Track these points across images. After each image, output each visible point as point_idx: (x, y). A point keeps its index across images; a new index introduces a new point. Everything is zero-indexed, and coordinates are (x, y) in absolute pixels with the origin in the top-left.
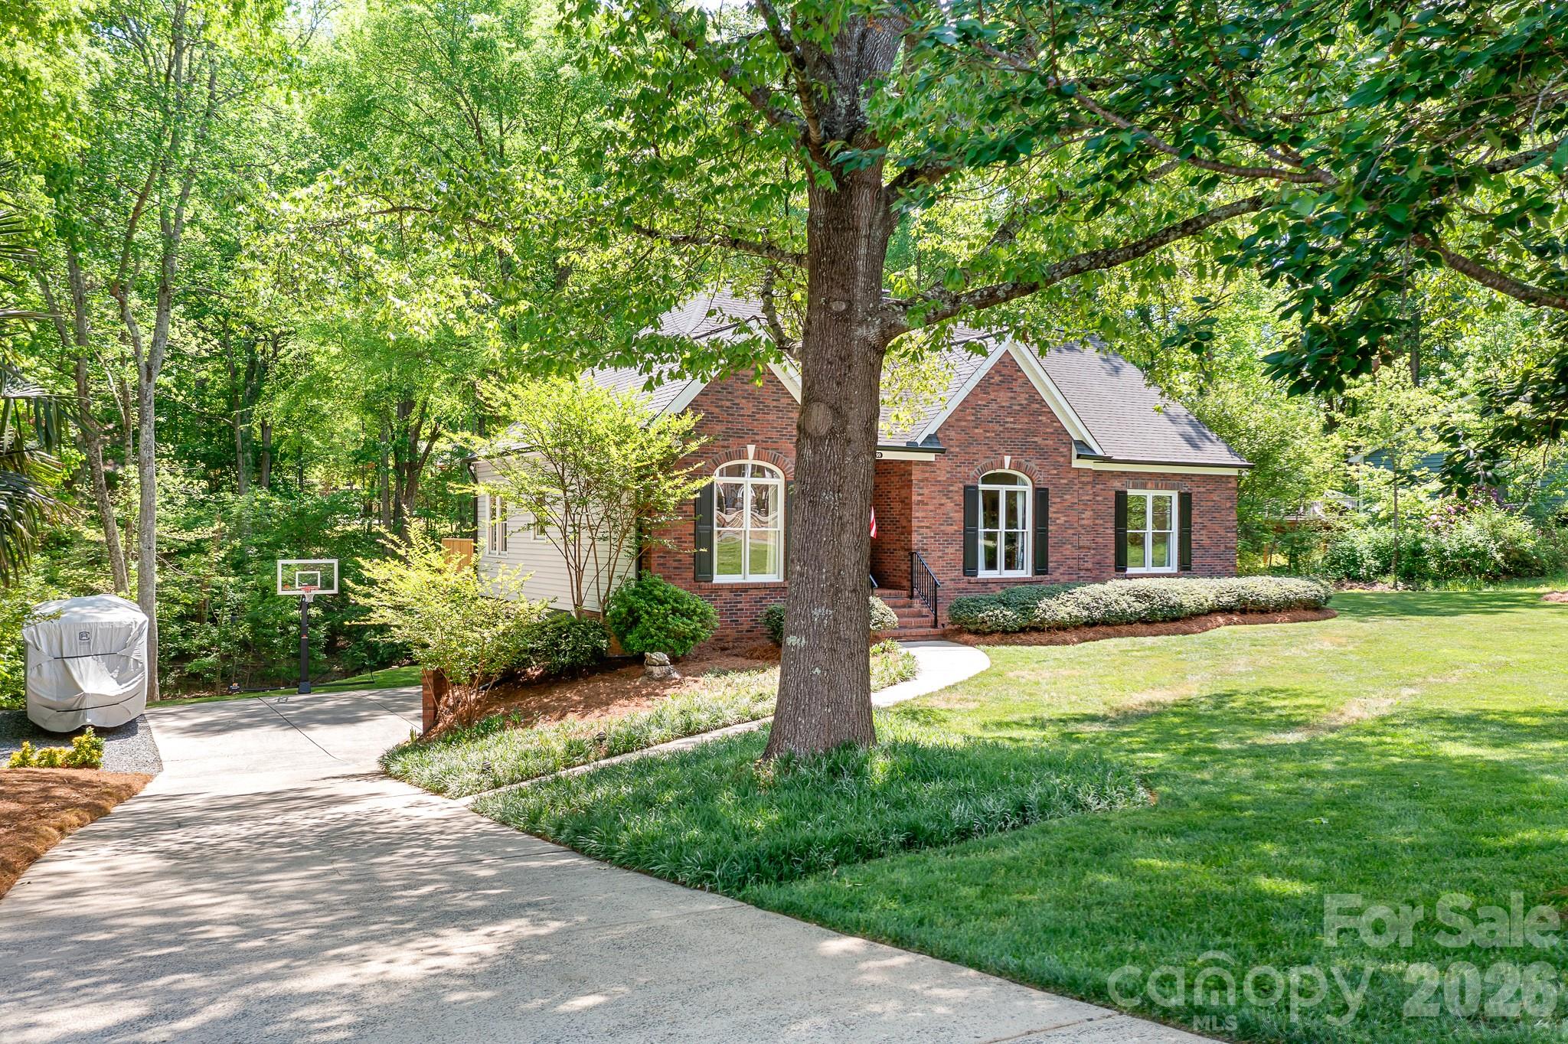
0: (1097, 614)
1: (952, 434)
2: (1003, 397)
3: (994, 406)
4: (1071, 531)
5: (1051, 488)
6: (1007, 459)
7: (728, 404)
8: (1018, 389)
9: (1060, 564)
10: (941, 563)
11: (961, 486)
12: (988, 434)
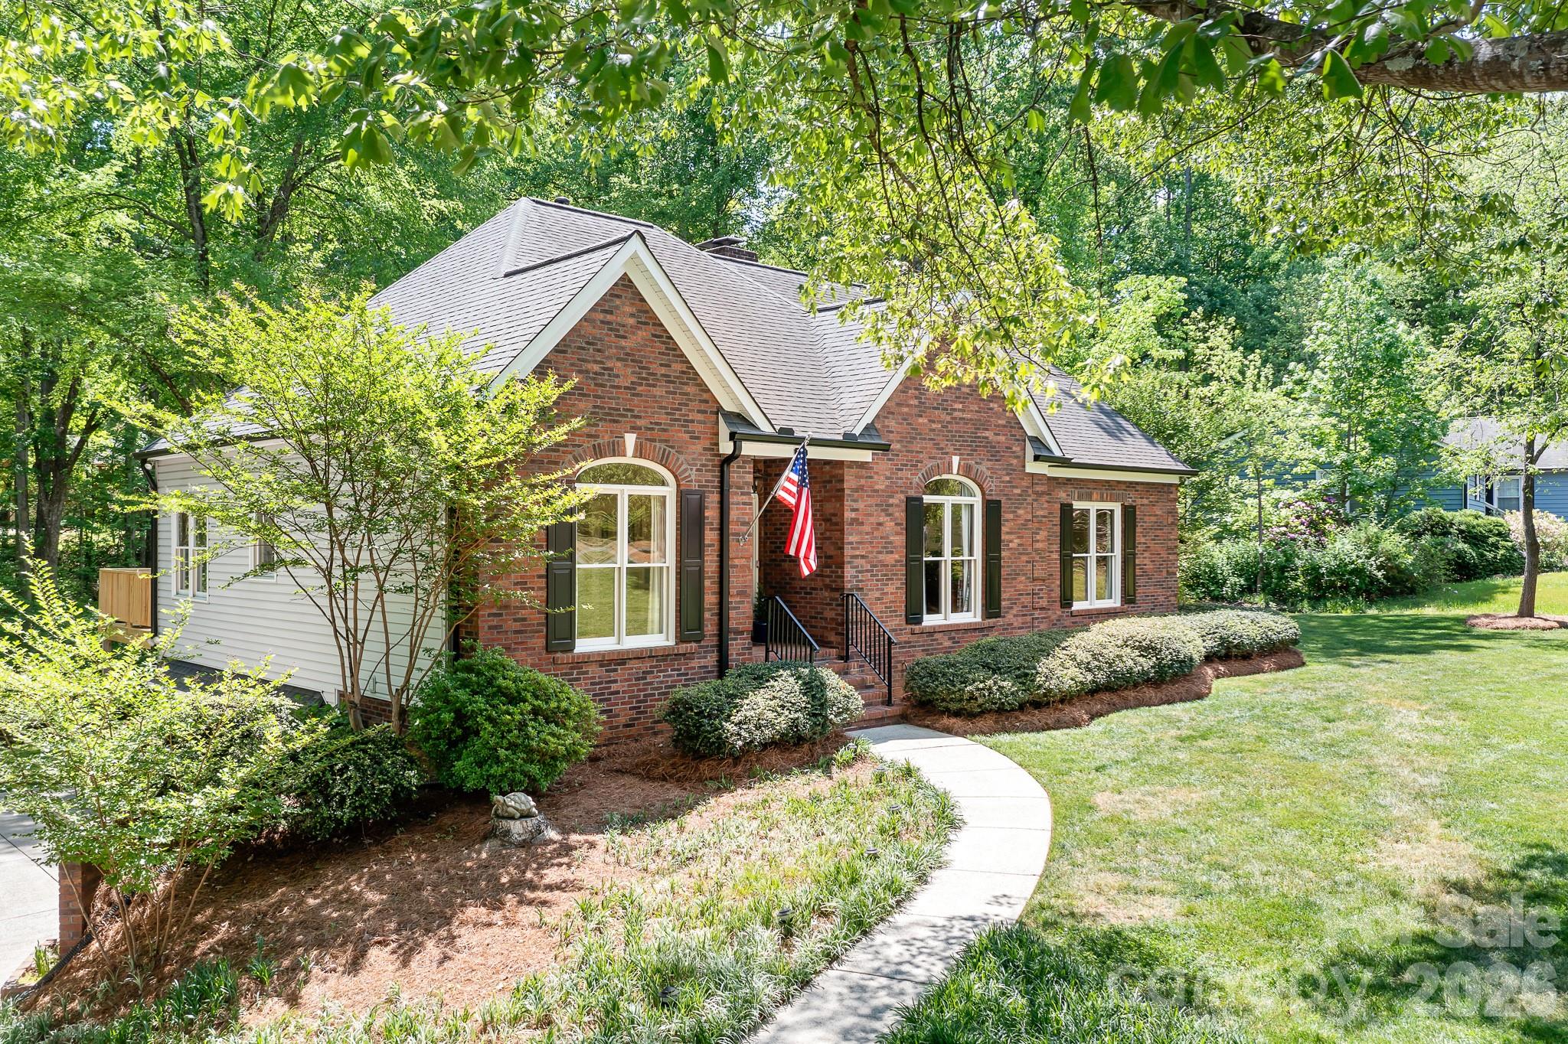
0: (1101, 677)
1: (892, 423)
4: (1025, 558)
5: (1004, 500)
6: (955, 461)
7: (596, 368)
10: (879, 606)
11: (903, 497)
12: (934, 426)
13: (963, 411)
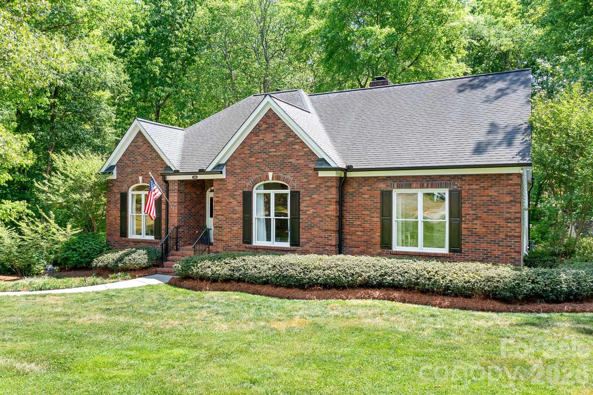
1: (236, 162)
2: (269, 137)
3: (262, 143)
4: (318, 219)
5: (302, 191)
6: (270, 174)
7: (133, 159)
8: (278, 131)
9: (309, 241)
10: (230, 235)
11: (241, 191)
12: (258, 160)
13: (275, 152)
